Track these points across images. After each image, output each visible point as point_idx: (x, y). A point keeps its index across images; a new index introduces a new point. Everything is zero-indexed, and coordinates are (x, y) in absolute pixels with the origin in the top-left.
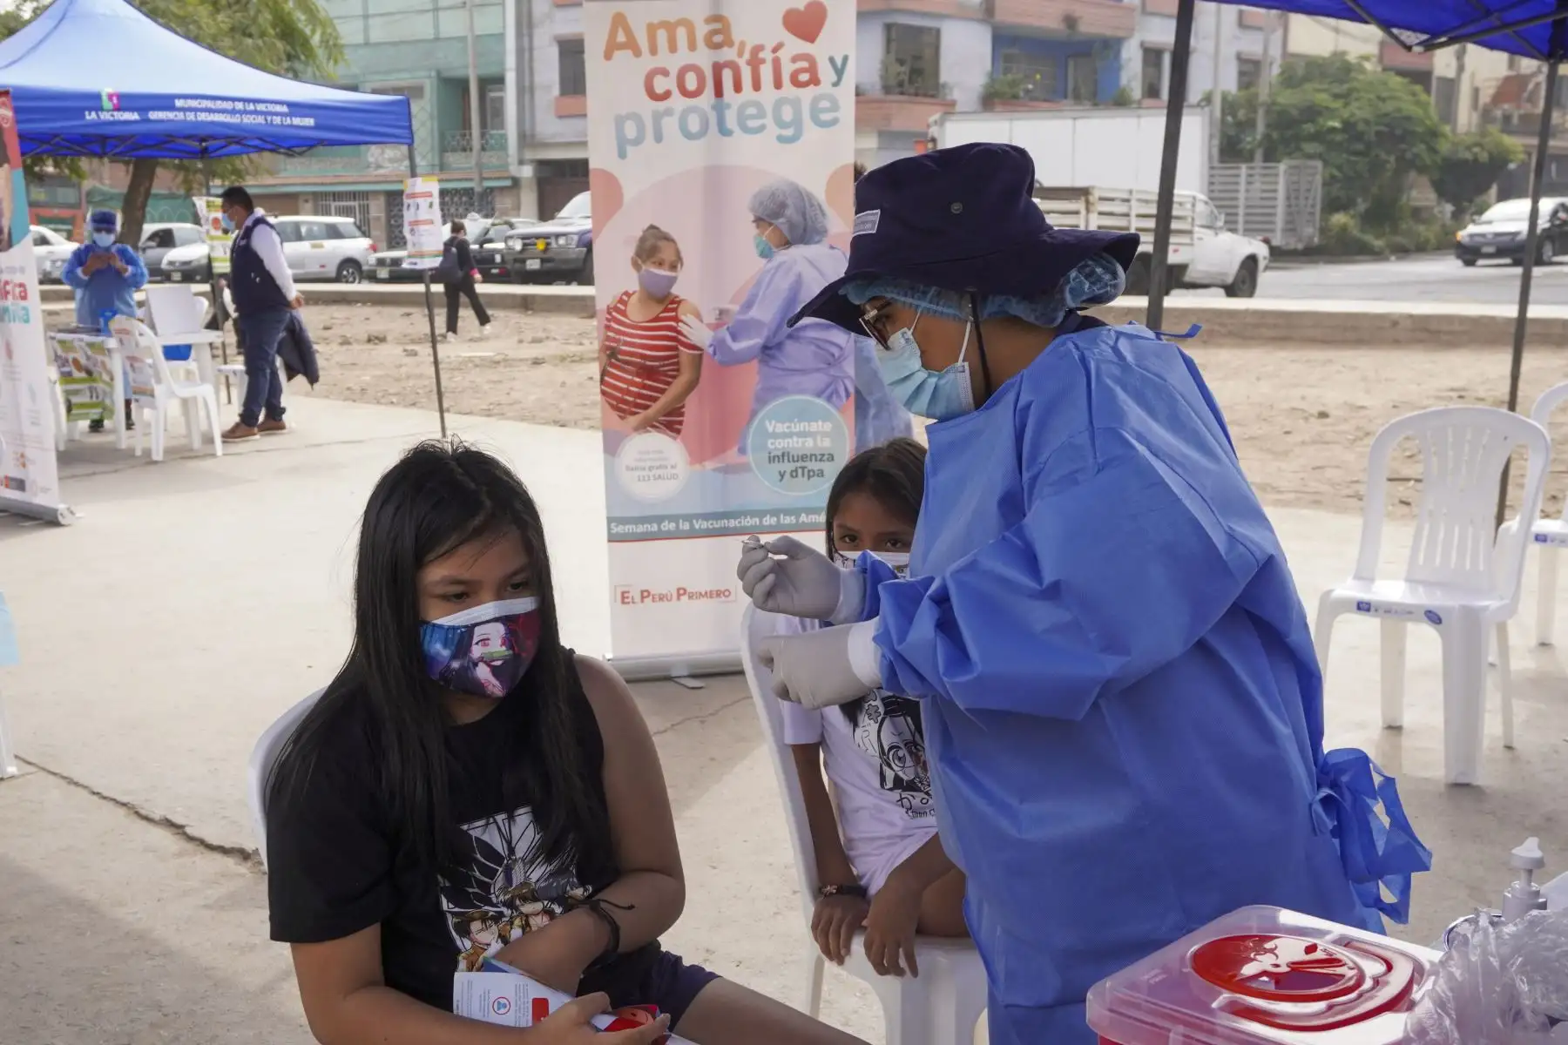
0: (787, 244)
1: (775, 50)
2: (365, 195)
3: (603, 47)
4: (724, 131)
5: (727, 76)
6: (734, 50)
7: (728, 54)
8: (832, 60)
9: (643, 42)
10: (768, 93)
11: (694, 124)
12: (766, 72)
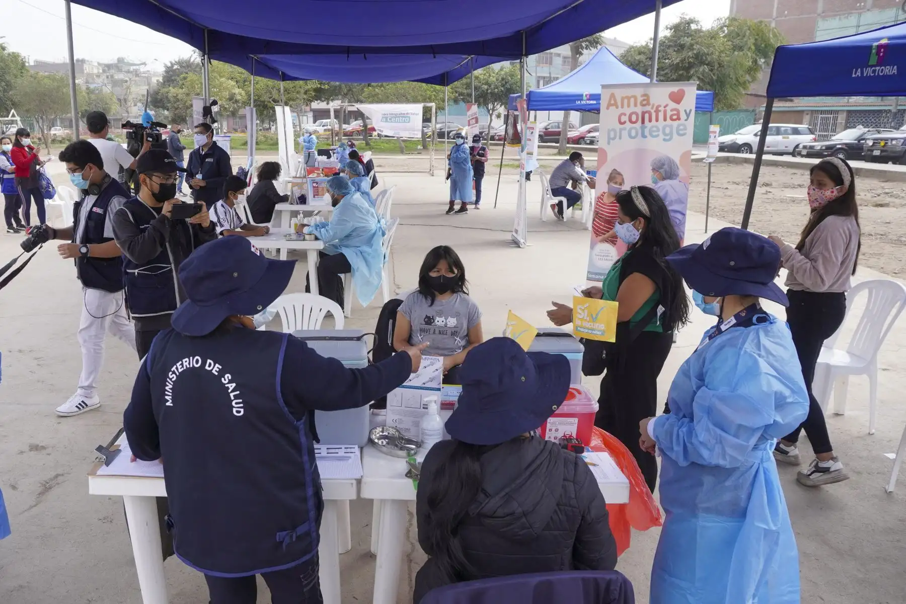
0: (664, 179)
1: (665, 107)
2: (837, 112)
3: (606, 105)
4: (644, 136)
5: (647, 116)
6: (651, 106)
7: (648, 108)
8: (685, 111)
9: (619, 104)
10: (661, 123)
11: (633, 133)
12: (661, 115)
